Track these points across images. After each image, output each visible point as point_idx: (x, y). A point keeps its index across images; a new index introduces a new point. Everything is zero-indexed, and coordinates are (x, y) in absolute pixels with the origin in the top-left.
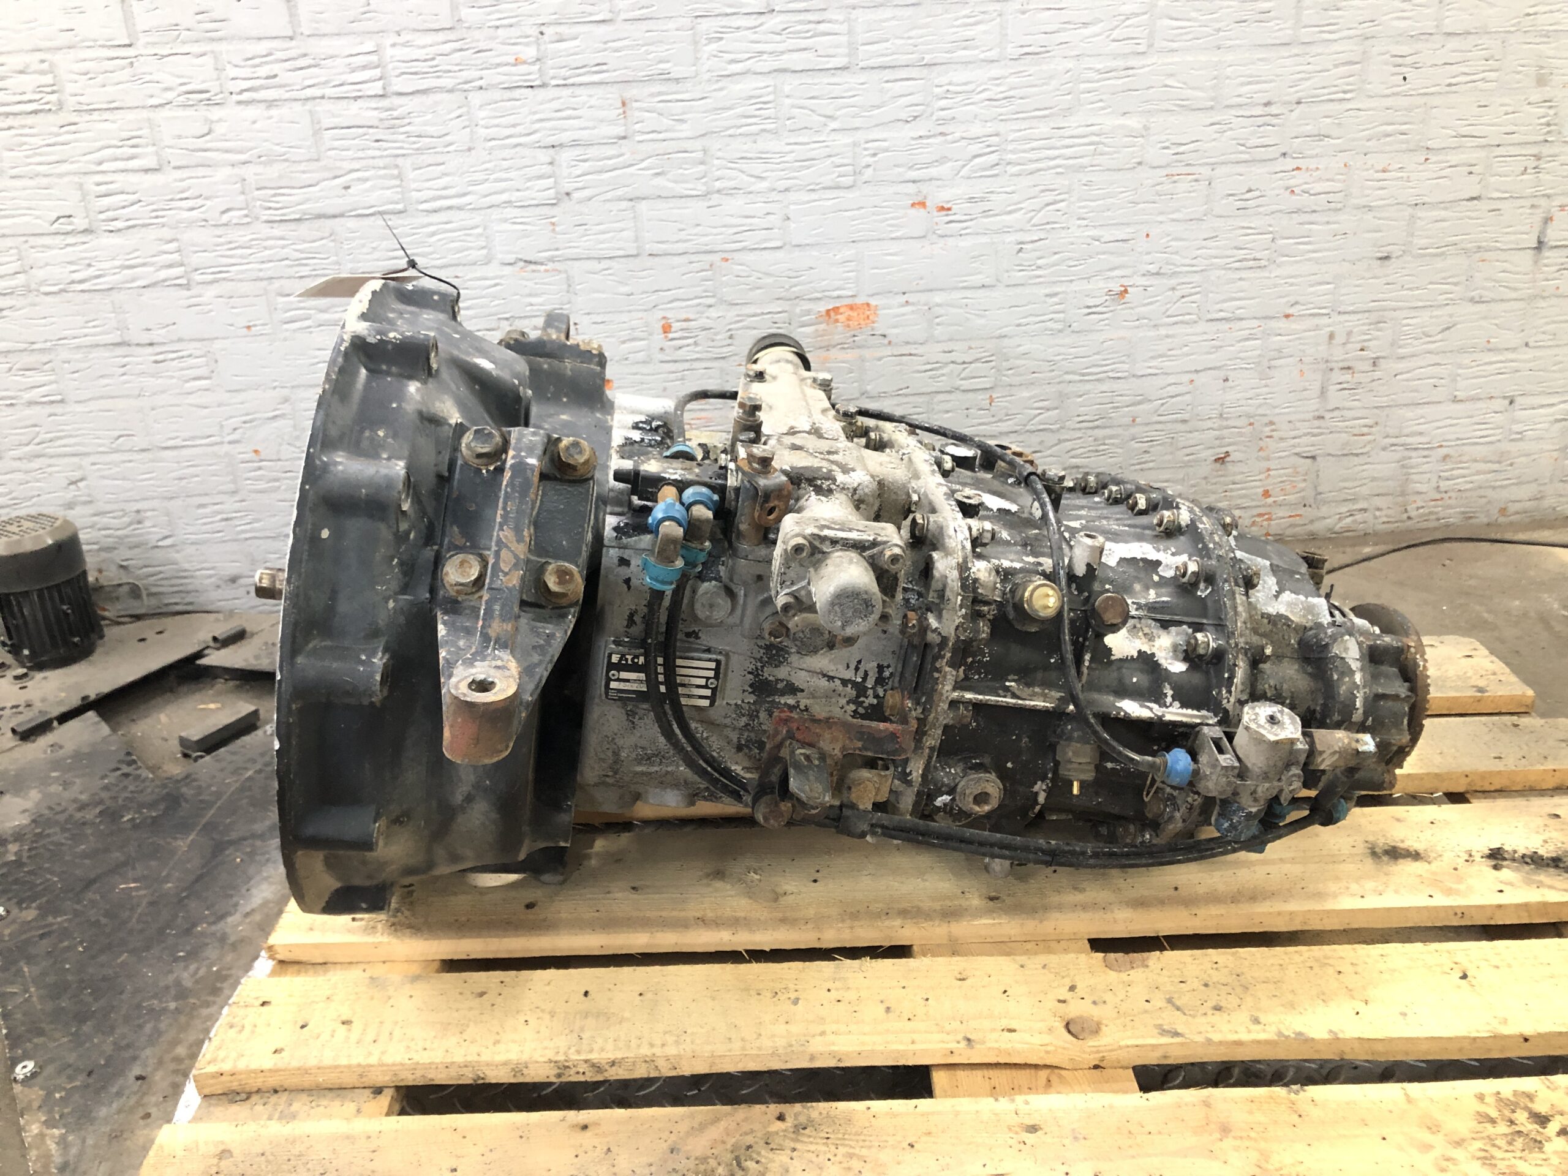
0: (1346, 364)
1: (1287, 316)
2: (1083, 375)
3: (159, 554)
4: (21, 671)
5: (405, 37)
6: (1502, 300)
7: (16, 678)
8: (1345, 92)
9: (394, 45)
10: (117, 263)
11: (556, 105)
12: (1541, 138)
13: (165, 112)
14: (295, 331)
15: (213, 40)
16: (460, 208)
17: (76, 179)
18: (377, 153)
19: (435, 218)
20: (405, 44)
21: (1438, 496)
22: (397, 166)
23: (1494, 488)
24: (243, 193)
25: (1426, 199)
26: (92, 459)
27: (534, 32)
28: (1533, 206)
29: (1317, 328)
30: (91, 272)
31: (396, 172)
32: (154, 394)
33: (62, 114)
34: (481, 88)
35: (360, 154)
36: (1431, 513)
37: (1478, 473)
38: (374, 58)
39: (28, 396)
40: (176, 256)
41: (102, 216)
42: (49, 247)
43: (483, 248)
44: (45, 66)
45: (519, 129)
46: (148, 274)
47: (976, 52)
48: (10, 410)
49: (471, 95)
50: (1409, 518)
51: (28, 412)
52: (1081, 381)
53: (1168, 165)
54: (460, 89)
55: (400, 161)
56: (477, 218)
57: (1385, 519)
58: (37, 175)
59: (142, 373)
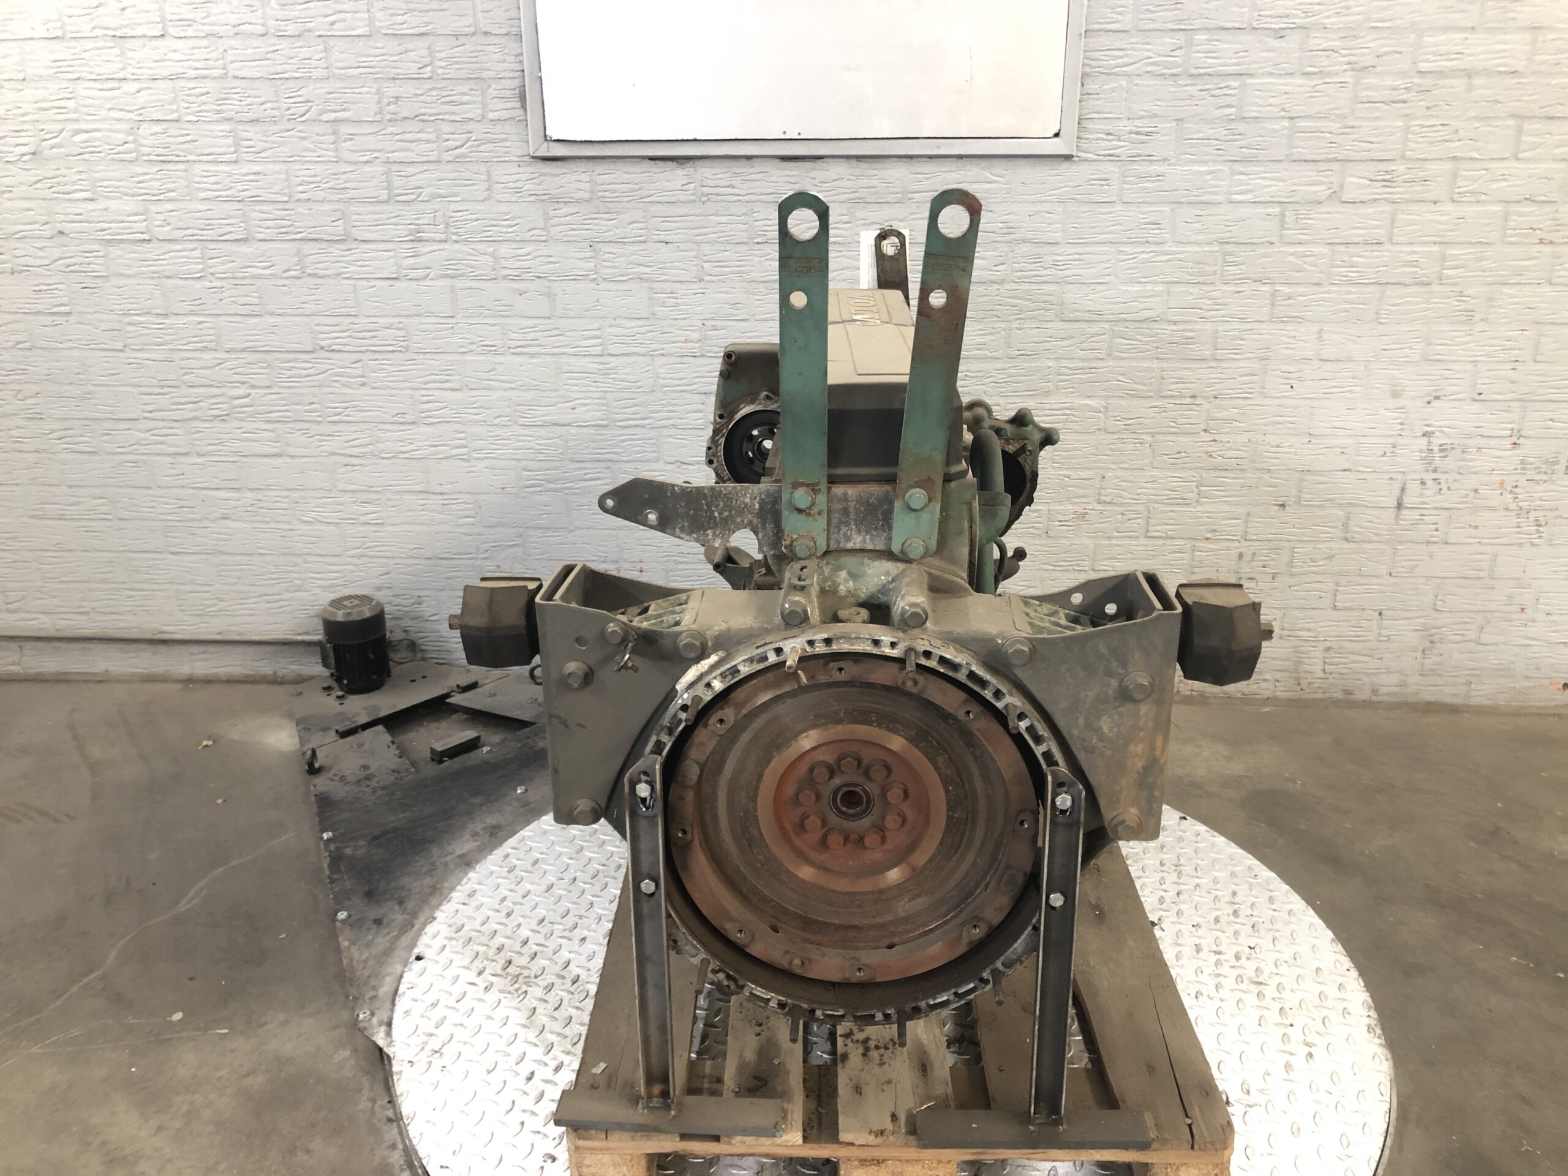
0: (1252, 576)
1: (1207, 539)
2: (1055, 566)
3: (428, 625)
4: (340, 693)
5: (619, 321)
6: (1369, 542)
7: (338, 697)
8: (1249, 393)
9: (610, 326)
10: (429, 443)
11: (708, 368)
12: (1397, 433)
13: (469, 357)
14: (531, 493)
15: (502, 316)
16: (643, 426)
17: (409, 392)
18: (595, 389)
19: (626, 431)
20: (618, 326)
21: (1323, 676)
22: (604, 398)
23: (1368, 674)
24: (509, 407)
25: (1309, 468)
26: (395, 561)
27: (699, 323)
28: (1391, 479)
29: (1229, 549)
30: (411, 447)
31: (605, 402)
32: (439, 524)
33: (407, 354)
34: (663, 355)
35: (583, 389)
36: (1318, 687)
37: (1355, 662)
38: (598, 333)
39: (363, 519)
40: (463, 442)
41: (423, 415)
42: (389, 431)
43: (655, 452)
44: (401, 325)
45: (684, 381)
46: (446, 451)
47: (987, 352)
48: (352, 527)
49: (656, 358)
50: (1302, 690)
51: (362, 528)
52: (1054, 570)
53: (1119, 432)
54: (651, 355)
55: (608, 395)
56: (653, 433)
57: (1283, 689)
58: (388, 388)
59: (432, 511)
